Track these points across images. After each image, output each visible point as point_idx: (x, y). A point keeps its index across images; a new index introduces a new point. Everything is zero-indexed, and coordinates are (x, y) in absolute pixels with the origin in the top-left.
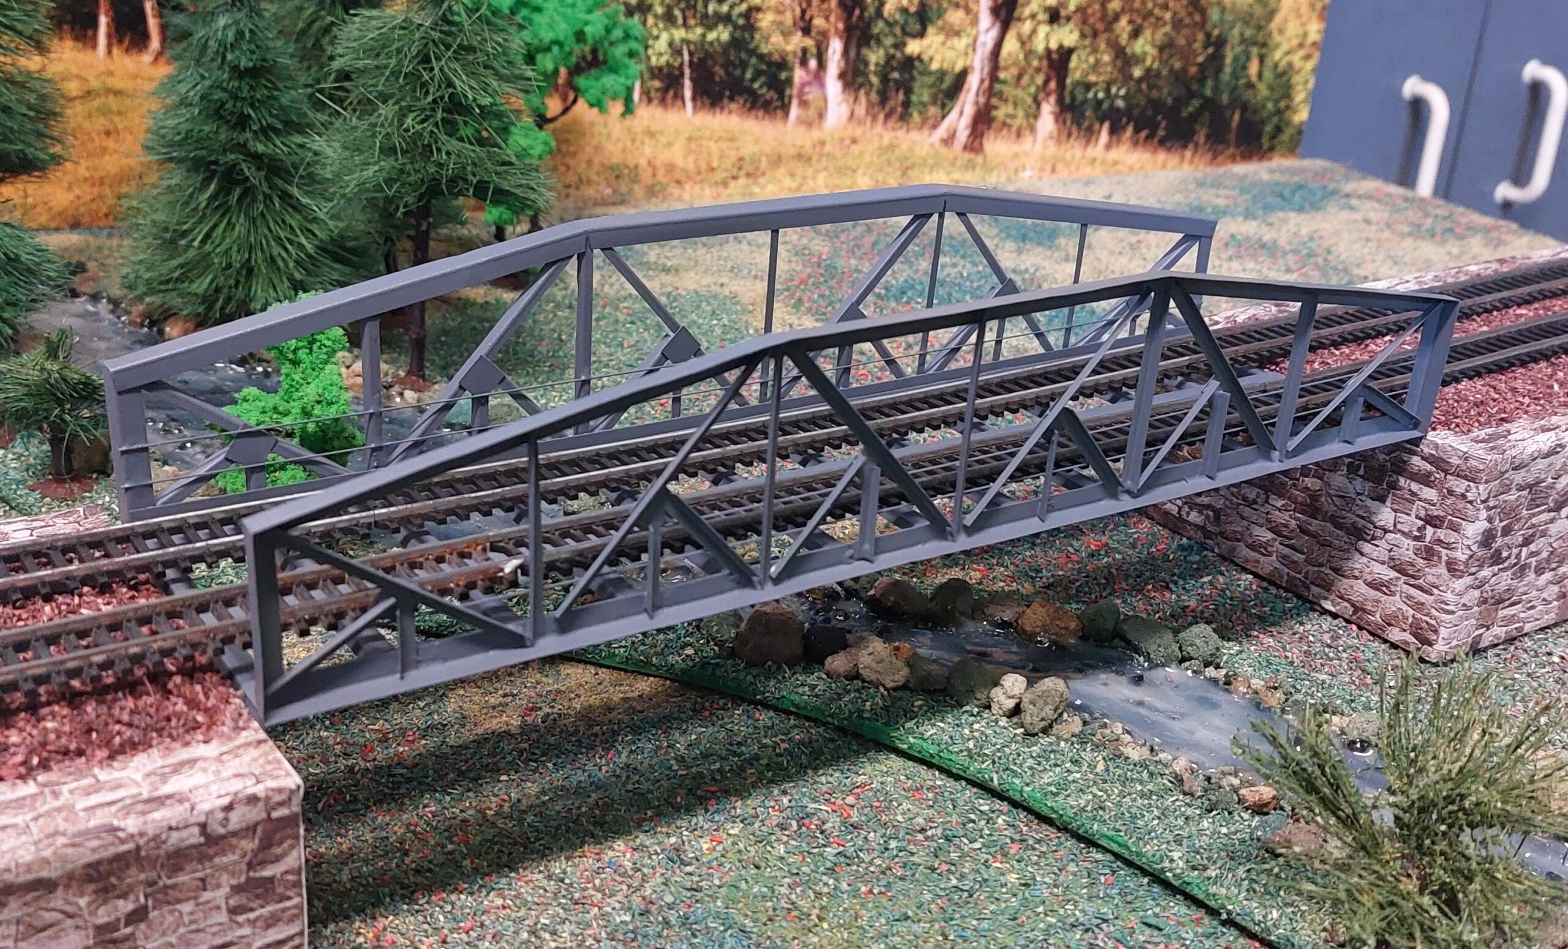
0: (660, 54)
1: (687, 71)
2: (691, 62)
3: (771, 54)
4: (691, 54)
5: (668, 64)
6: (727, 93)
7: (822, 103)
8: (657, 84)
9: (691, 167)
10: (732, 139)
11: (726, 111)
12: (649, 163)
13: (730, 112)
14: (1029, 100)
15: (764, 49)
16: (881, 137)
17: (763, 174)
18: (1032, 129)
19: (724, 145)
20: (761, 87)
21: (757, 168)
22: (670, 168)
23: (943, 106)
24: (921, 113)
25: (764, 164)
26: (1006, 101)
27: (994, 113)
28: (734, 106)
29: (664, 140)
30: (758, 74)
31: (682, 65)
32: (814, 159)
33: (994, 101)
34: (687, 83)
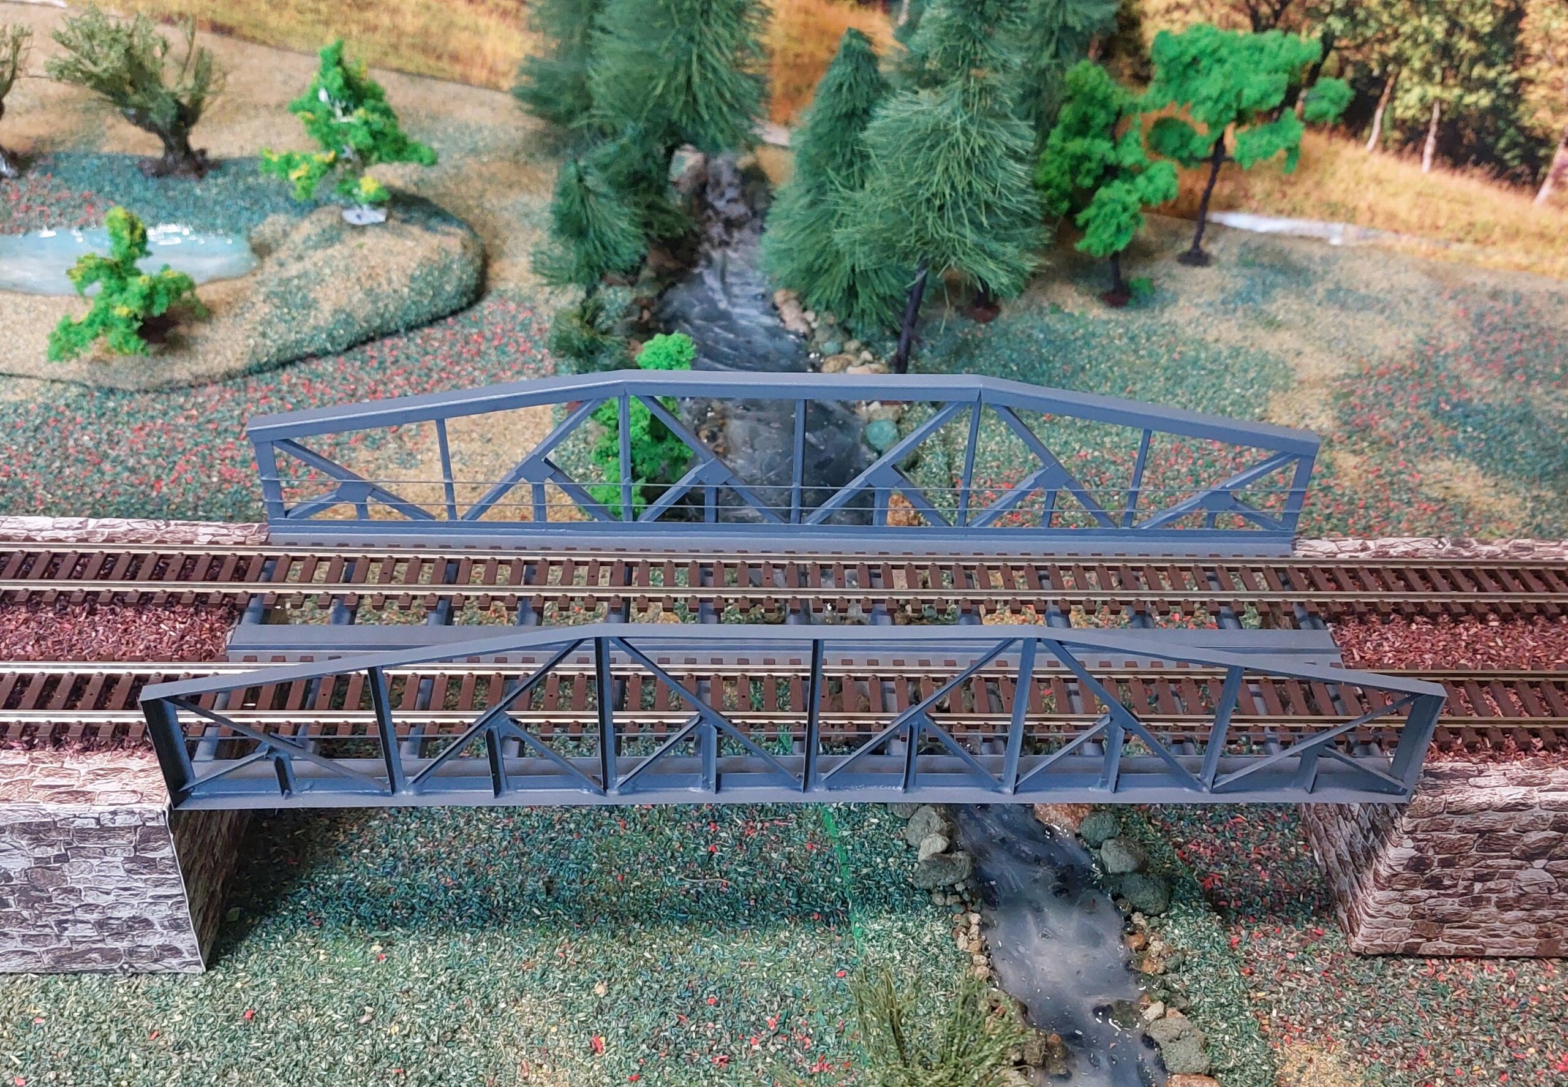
0: (1407, 108)
1: (1433, 129)
2: (1440, 122)
3: (1533, 128)
4: (1442, 113)
5: (1415, 119)
6: (1473, 157)
8: (1397, 135)
9: (1414, 218)
10: (1468, 203)
11: (1467, 175)
12: (1370, 208)
13: (1472, 176)
15: (1527, 122)
17: (1494, 243)
19: (1457, 207)
20: (1513, 158)
21: (1488, 237)
22: (1391, 217)
25: (1497, 234)
28: (1477, 171)
29: (1391, 189)
30: (1513, 145)
31: (1428, 122)
32: (1559, 242)
34: (1431, 140)
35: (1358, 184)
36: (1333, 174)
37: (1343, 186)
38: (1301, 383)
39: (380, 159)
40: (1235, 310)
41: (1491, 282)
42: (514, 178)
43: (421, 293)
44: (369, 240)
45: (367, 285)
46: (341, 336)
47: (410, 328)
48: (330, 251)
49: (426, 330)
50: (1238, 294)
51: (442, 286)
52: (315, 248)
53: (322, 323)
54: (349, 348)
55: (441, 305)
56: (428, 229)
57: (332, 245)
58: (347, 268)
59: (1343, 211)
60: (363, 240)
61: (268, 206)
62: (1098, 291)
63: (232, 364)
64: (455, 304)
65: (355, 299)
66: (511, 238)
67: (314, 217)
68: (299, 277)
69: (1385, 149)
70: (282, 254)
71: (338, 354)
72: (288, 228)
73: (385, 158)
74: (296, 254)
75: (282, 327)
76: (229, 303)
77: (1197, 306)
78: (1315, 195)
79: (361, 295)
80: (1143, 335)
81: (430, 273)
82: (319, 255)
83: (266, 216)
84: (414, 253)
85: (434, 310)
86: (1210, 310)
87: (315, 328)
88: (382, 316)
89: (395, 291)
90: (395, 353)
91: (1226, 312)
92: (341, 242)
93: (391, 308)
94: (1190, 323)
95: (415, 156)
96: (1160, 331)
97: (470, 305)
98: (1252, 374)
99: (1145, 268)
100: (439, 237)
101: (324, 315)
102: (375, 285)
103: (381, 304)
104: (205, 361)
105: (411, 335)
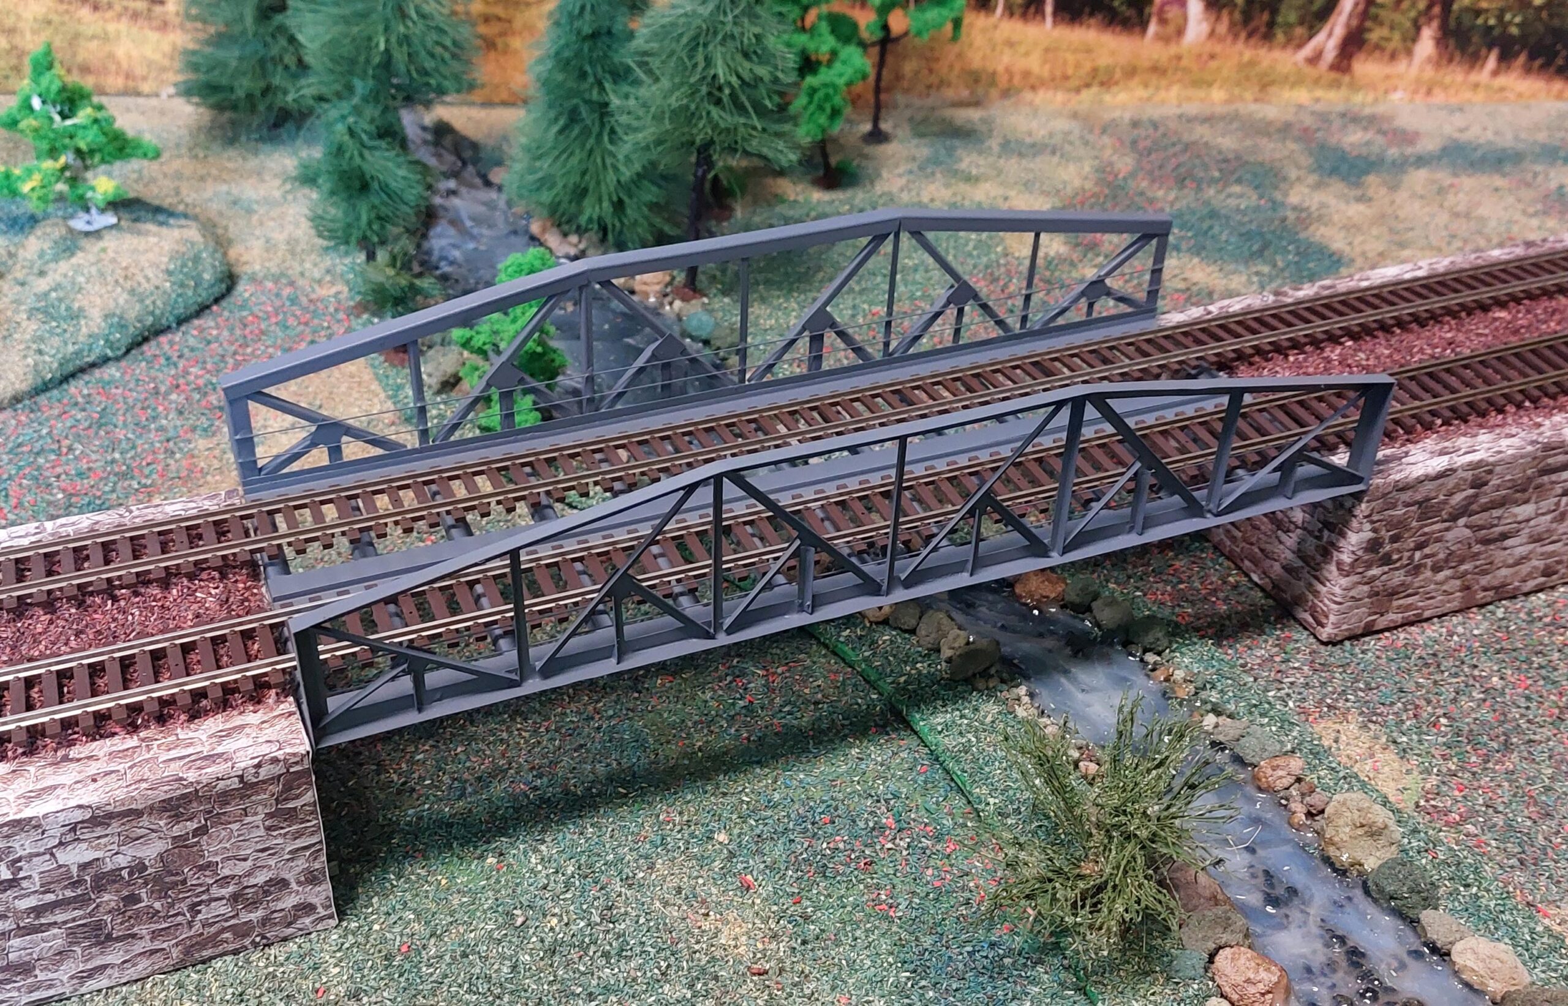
6: (1087, 9)
7: (1181, 21)
9: (1046, 72)
10: (1089, 51)
11: (1084, 27)
12: (1007, 69)
13: (1089, 26)
14: (1408, 24)
16: (1241, 54)
17: (1116, 83)
18: (1409, 52)
19: (1080, 56)
20: (1121, 5)
21: (1111, 78)
22: (1026, 74)
23: (1311, 28)
24: (1285, 33)
25: (1118, 74)
26: (1381, 24)
27: (1368, 36)
28: (1092, 21)
29: (1022, 49)
32: (1170, 72)
33: (1368, 24)
35: (993, 50)
36: (971, 45)
37: (980, 54)
40: (933, 173)
41: (1127, 116)
42: (204, 172)
43: (182, 285)
44: (110, 242)
45: (128, 285)
46: (119, 340)
47: (181, 321)
48: (74, 260)
49: (196, 322)
50: (928, 160)
51: (199, 275)
52: (56, 259)
53: (96, 330)
54: (128, 351)
55: (204, 294)
56: (161, 224)
57: (73, 254)
58: (102, 274)
60: (101, 244)
63: (17, 386)
64: (215, 290)
65: (121, 301)
66: (231, 225)
67: (38, 232)
68: (53, 290)
69: (1012, 15)
70: (17, 273)
71: (120, 358)
72: (12, 248)
74: (35, 271)
75: (56, 341)
77: (899, 175)
78: (959, 65)
79: (125, 296)
81: (184, 265)
82: (64, 266)
84: (162, 248)
85: (200, 300)
86: (912, 177)
87: (90, 336)
88: (152, 313)
89: (157, 288)
90: (176, 347)
91: (926, 177)
92: (81, 249)
93: (159, 303)
94: (902, 191)
95: (139, 151)
96: (881, 201)
97: (228, 292)
99: (840, 153)
100: (175, 230)
101: (94, 323)
102: (135, 285)
103: (148, 302)
105: (183, 328)
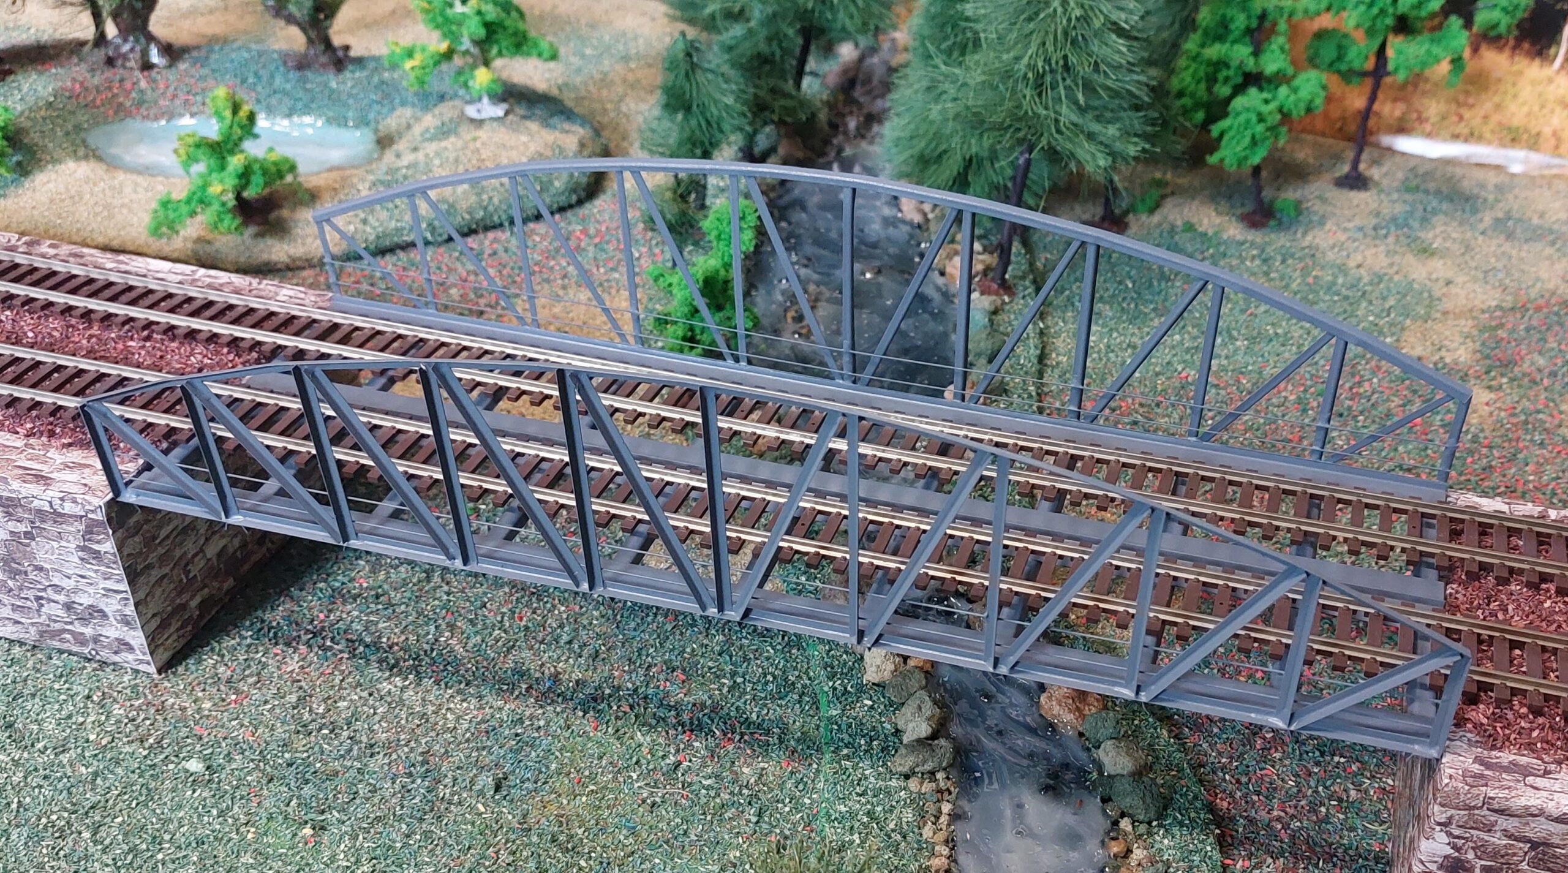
35: (1542, 107)
36: (1515, 96)
37: (1525, 109)
38: (1445, 313)
39: (500, 54)
40: (1386, 236)
44: (482, 134)
46: (442, 227)
48: (444, 144)
49: (529, 226)
50: (1394, 219)
51: (551, 182)
52: (431, 140)
54: (450, 239)
55: (548, 200)
56: (546, 125)
57: (446, 138)
58: (456, 160)
59: (1525, 136)
60: (478, 133)
61: (397, 101)
62: (1239, 211)
64: (563, 200)
67: (436, 111)
68: (407, 167)
70: (401, 146)
71: (440, 244)
72: (412, 121)
73: (504, 51)
74: (413, 146)
76: (335, 189)
77: (1345, 230)
78: (1496, 118)
80: (1279, 258)
82: (432, 148)
83: (393, 109)
84: (527, 148)
86: (1360, 235)
88: (485, 208)
90: (495, 246)
91: (1375, 238)
92: (457, 134)
93: (496, 200)
94: (1333, 248)
95: (534, 52)
96: (1299, 254)
97: (580, 202)
98: (1391, 302)
99: (1295, 190)
100: (557, 133)
103: (485, 197)
104: (304, 244)
